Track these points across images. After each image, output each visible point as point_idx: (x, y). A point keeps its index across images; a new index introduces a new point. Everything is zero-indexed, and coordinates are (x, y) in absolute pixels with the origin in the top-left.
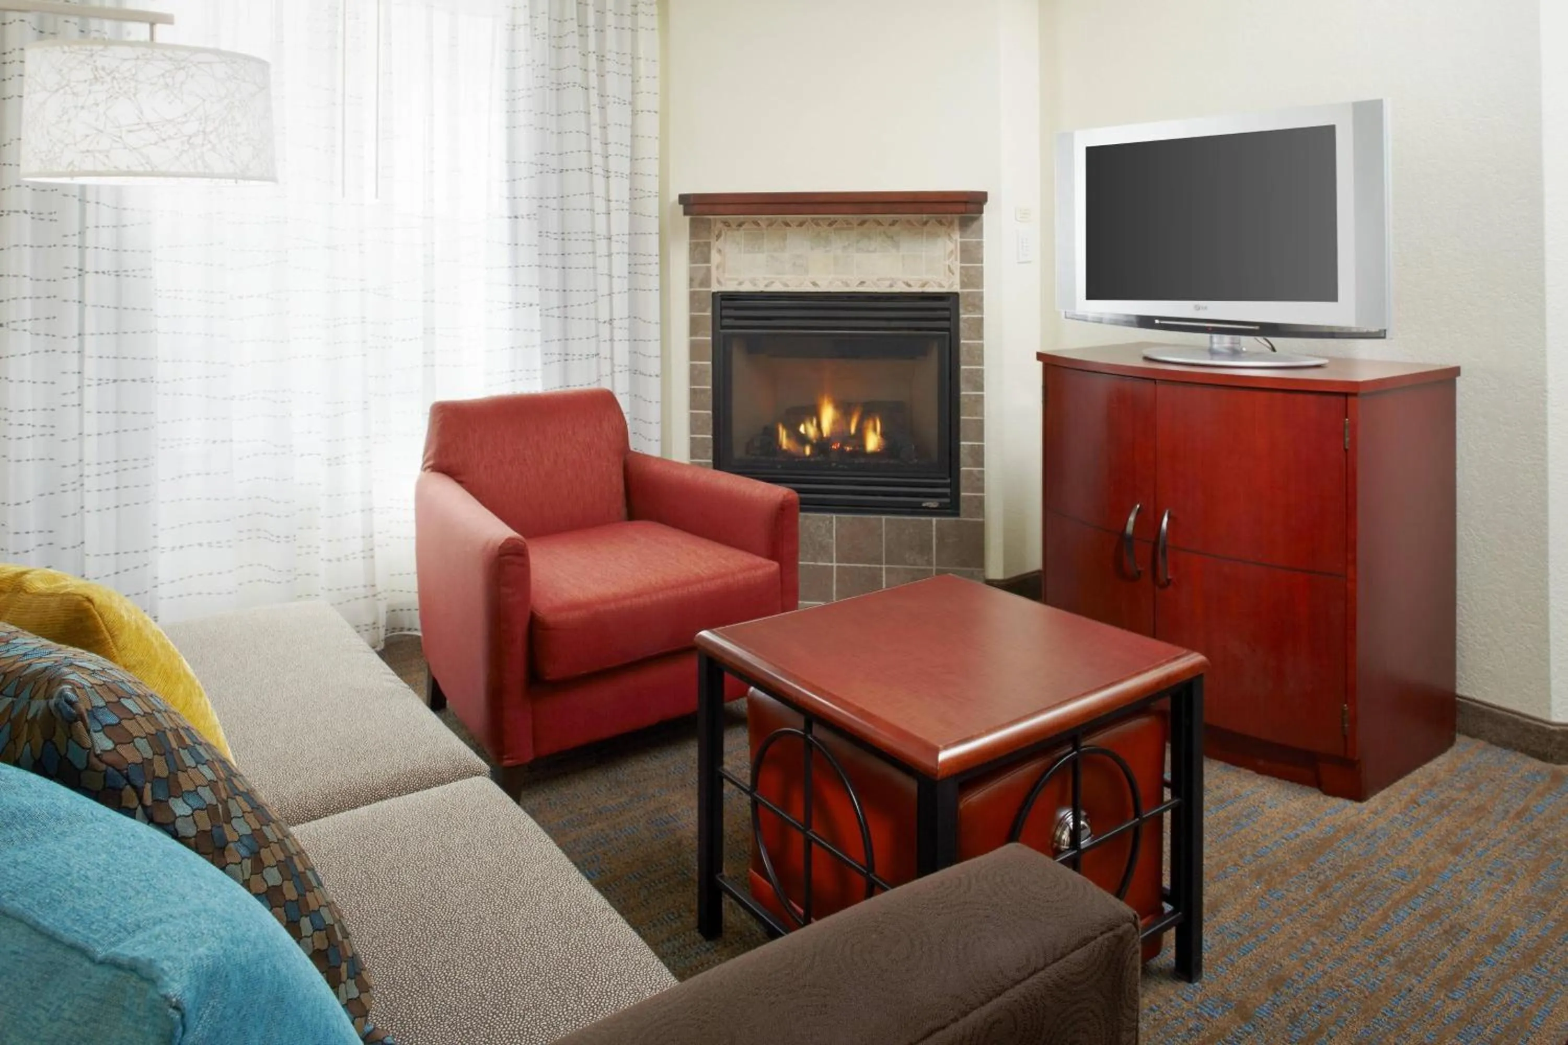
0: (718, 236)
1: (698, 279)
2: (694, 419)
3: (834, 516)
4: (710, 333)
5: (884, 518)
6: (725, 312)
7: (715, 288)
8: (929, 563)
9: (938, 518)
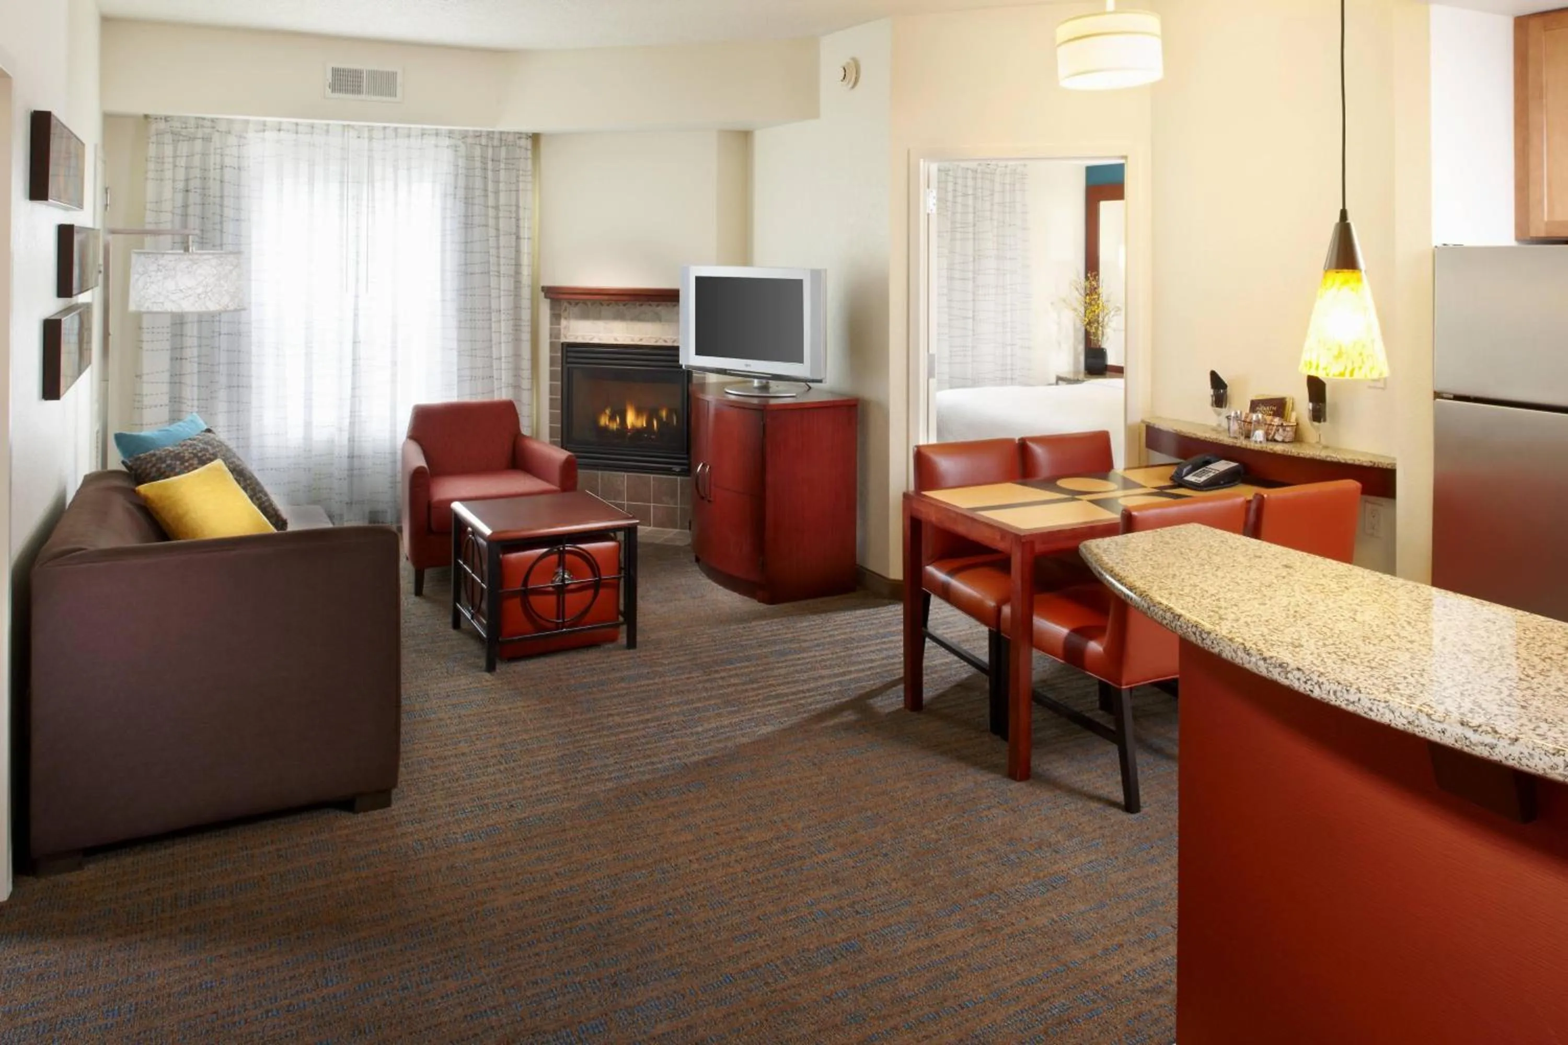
0: (565, 310)
1: (555, 334)
2: (551, 415)
3: (626, 474)
4: (560, 365)
5: (652, 476)
6: (569, 354)
7: (563, 340)
8: (676, 504)
9: (682, 478)
